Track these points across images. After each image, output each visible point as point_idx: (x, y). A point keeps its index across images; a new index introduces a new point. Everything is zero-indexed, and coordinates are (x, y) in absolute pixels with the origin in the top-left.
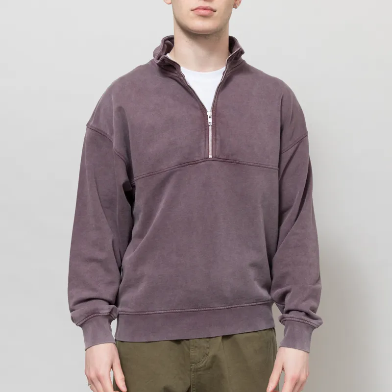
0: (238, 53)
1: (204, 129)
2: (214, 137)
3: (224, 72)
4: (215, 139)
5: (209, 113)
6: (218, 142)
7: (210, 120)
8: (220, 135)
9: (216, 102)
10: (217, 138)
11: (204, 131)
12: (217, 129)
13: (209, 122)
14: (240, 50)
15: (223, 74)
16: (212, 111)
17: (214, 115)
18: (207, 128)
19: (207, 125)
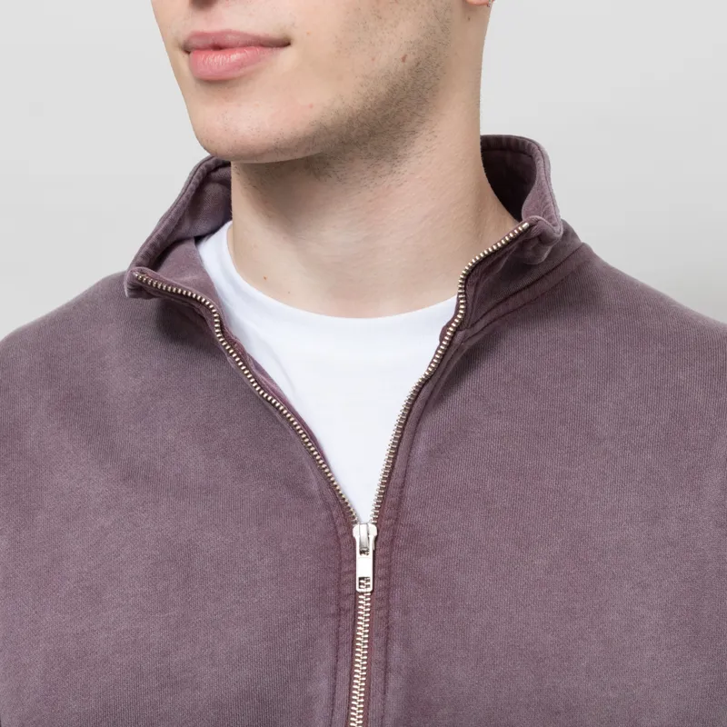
0: (526, 242)
1: (333, 609)
2: (378, 656)
3: (449, 325)
4: (381, 668)
5: (364, 532)
6: (395, 682)
7: (364, 566)
8: (407, 644)
9: (399, 470)
10: (393, 663)
11: (332, 622)
12: (396, 615)
13: (359, 575)
14: (535, 232)
15: (442, 339)
16: (378, 521)
17: (387, 535)
18: (347, 604)
19: (347, 590)
